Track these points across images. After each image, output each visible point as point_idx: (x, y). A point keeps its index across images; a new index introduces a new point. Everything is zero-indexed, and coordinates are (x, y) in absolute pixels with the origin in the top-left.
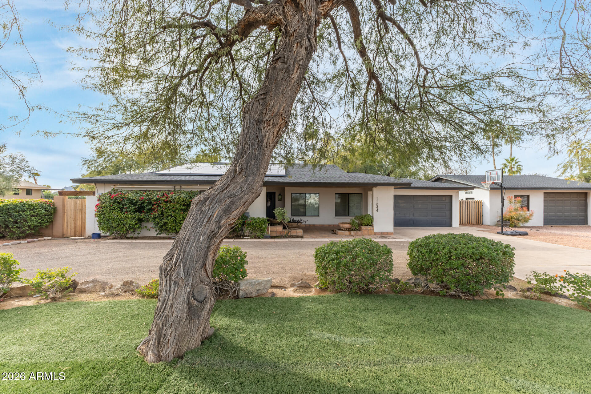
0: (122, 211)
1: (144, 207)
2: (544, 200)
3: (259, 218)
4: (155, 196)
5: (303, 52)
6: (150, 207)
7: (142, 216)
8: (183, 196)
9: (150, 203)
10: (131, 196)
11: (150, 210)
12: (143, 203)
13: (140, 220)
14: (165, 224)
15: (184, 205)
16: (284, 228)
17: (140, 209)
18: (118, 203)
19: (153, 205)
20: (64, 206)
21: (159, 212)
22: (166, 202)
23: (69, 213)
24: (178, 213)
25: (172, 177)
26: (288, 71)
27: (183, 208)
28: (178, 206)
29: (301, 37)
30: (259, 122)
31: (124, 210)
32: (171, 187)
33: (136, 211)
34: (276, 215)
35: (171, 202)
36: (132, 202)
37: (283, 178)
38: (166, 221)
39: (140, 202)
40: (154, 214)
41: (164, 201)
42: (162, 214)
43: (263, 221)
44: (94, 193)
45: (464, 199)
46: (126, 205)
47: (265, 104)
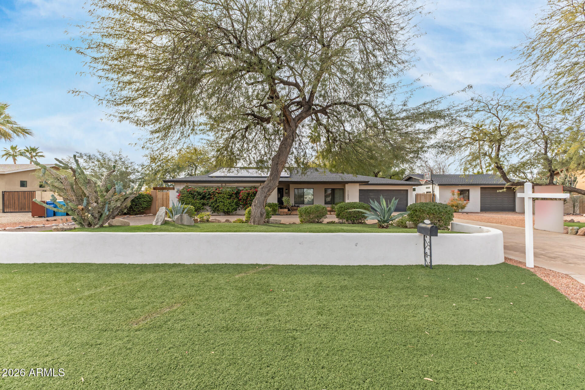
0: (193, 198)
1: (206, 197)
2: (481, 193)
3: (273, 203)
4: (212, 190)
5: (291, 141)
6: (209, 196)
7: (205, 201)
8: (228, 190)
9: (209, 194)
10: (198, 190)
11: (210, 198)
12: (205, 194)
13: (204, 204)
14: (218, 206)
15: (229, 195)
16: (289, 210)
17: (203, 198)
18: (191, 194)
19: (211, 195)
20: (156, 196)
21: (215, 199)
22: (219, 193)
23: (159, 201)
24: (225, 200)
25: (220, 178)
26: (286, 148)
27: (229, 197)
28: (225, 196)
29: (290, 137)
30: (277, 164)
31: (195, 198)
32: (219, 185)
33: (201, 199)
34: (284, 201)
35: (221, 193)
36: (199, 194)
37: (288, 179)
38: (218, 204)
39: (204, 194)
40: (211, 201)
41: (217, 193)
42: (216, 200)
43: (276, 204)
44: (174, 189)
45: (426, 193)
46: (196, 195)
47: (279, 159)
